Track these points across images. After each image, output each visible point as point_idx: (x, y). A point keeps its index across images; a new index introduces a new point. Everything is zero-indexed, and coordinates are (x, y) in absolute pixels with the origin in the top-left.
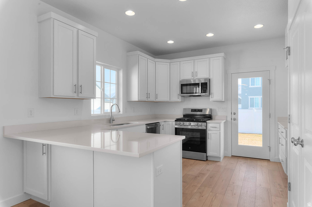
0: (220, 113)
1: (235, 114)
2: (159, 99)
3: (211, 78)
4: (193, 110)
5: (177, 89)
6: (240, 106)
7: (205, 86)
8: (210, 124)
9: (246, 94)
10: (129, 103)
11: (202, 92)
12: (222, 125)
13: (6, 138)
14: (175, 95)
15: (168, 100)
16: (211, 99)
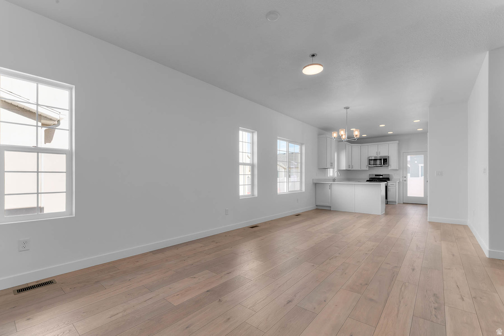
0: (395, 177)
1: (405, 177)
2: (354, 169)
3: (389, 155)
4: (376, 175)
5: (366, 162)
6: (409, 175)
7: (385, 161)
8: (390, 183)
9: (416, 162)
10: (339, 171)
11: (384, 164)
12: (397, 183)
13: (313, 183)
14: (365, 166)
15: (360, 169)
16: (389, 168)
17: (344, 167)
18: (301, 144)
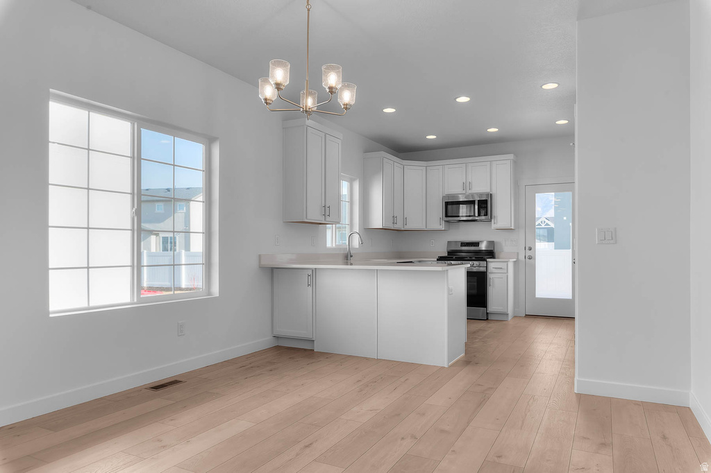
0: (507, 247)
1: (530, 249)
2: (408, 227)
3: (493, 192)
4: (463, 244)
5: (439, 210)
7: (483, 206)
8: (492, 264)
10: (369, 230)
11: (479, 215)
12: (511, 266)
13: (263, 268)
14: (436, 219)
15: (423, 227)
16: (494, 226)
17: (377, 221)
18: (209, 140)
